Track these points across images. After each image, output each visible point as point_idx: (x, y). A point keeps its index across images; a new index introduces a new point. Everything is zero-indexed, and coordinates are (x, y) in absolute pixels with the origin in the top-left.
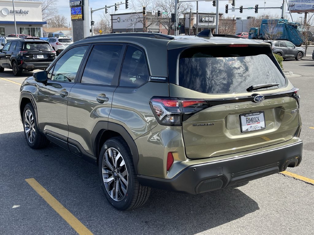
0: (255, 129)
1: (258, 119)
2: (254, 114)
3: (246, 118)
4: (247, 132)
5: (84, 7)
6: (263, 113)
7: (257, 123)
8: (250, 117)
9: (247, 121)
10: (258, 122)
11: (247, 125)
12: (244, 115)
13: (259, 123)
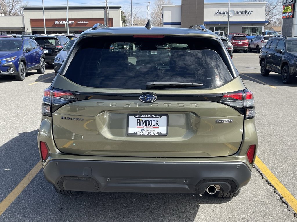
0: (148, 133)
1: (157, 123)
2: (149, 116)
3: (137, 120)
4: (135, 135)
5: (296, 4)
6: (166, 117)
7: (153, 127)
8: (144, 119)
9: (137, 122)
10: (155, 126)
11: (137, 127)
12: (135, 115)
13: (158, 127)
